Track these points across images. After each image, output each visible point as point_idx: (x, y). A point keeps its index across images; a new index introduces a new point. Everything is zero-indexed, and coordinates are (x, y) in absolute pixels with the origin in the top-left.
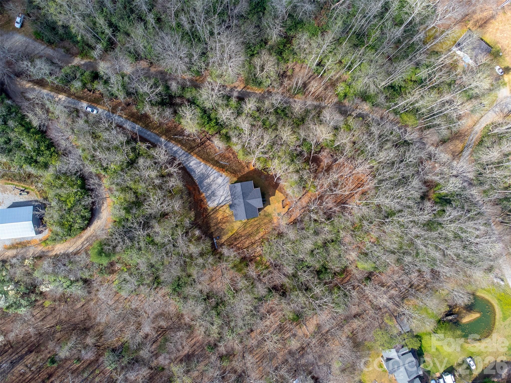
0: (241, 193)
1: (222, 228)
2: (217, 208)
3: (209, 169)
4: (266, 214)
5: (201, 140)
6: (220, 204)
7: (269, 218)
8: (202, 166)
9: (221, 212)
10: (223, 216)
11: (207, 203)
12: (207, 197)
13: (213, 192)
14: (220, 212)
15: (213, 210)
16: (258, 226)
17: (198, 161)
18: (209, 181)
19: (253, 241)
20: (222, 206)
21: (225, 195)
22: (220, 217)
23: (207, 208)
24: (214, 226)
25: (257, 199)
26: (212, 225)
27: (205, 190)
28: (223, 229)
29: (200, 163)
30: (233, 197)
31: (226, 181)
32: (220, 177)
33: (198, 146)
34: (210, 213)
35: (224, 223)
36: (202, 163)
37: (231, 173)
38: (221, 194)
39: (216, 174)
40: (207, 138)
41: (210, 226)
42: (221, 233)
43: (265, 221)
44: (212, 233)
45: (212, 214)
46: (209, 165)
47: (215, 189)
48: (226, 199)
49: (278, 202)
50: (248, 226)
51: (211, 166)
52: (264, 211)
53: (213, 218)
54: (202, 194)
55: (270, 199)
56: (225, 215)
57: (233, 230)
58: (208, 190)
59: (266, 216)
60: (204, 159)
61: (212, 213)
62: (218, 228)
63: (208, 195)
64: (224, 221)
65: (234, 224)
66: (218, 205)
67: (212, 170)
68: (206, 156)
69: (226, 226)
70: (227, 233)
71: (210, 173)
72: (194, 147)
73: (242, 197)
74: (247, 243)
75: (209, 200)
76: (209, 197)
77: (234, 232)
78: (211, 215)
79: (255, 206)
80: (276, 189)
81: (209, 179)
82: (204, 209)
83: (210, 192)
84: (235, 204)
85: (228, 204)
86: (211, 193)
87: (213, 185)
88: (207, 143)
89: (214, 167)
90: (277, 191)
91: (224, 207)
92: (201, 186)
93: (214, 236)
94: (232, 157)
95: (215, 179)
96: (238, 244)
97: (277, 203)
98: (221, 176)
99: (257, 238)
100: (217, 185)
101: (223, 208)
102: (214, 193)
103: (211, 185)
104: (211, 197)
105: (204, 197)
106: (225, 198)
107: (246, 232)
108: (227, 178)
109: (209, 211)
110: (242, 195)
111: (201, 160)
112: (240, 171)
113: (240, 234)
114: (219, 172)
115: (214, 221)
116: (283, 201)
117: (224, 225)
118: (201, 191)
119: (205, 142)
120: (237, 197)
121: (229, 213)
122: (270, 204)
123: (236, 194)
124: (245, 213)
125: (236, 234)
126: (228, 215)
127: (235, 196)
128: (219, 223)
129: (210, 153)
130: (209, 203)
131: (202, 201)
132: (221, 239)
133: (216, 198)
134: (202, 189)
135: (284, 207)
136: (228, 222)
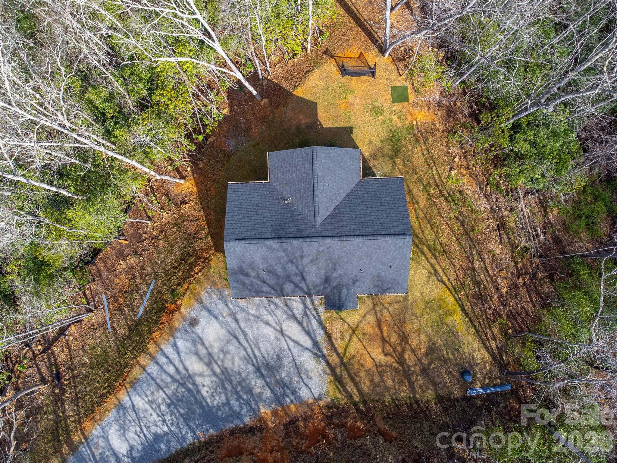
0: (275, 244)
1: (427, 354)
2: (334, 359)
3: (153, 369)
4: (387, 150)
5: (43, 381)
6: (315, 344)
7: (407, 140)
8: (139, 402)
9: (355, 347)
10: (371, 339)
11: (302, 402)
12: (278, 399)
13: (258, 370)
14: (352, 350)
15: (338, 380)
16: (433, 191)
17: (112, 415)
18: (207, 381)
19: (493, 225)
20: (329, 337)
21: (281, 315)
22: (376, 352)
23: (328, 406)
24: (411, 384)
25: (319, 173)
26: (404, 393)
27: (247, 403)
28: (431, 349)
29: (121, 406)
30: (288, 287)
31: (221, 305)
32: (198, 329)
33: (58, 400)
34: (350, 396)
35: (404, 338)
36: (126, 400)
37: (187, 276)
38: (270, 332)
39: (180, 343)
40: (45, 351)
41: (410, 406)
42: (446, 361)
43: (418, 158)
44: (440, 399)
45: (356, 385)
46: (136, 372)
47: (248, 359)
48: (299, 314)
49: (344, 92)
50: (429, 234)
51: (143, 360)
52: (374, 157)
53: (374, 385)
54: (262, 420)
55: (327, 124)
56: (370, 330)
57: (441, 303)
58: (250, 391)
59: (396, 152)
60: (111, 390)
61: (351, 387)
62: (424, 371)
63: (268, 393)
64: (394, 339)
65: (415, 294)
66: (319, 355)
67: (162, 360)
68: (101, 375)
69: (419, 332)
70: (452, 332)
71: (171, 370)
72: (57, 422)
73: (296, 243)
74: (498, 249)
75: (294, 392)
76: (278, 390)
77: (451, 300)
78: (360, 392)
79: (348, 188)
80: (289, 94)
81: (199, 380)
82: (329, 419)
83: (257, 384)
84: (327, 280)
85: (322, 309)
86: (263, 376)
87: (228, 364)
88: (62, 357)
89: (151, 348)
90: (299, 92)
91: (336, 328)
92: (226, 420)
93: (457, 393)
94: (132, 260)
95: (203, 351)
96: (498, 289)
97: (350, 98)
98: (194, 322)
99: (483, 205)
100: (233, 347)
101: (336, 335)
102: (267, 365)
103: (225, 370)
104: (282, 384)
105: (275, 413)
106: (294, 317)
107: (456, 247)
108: (205, 297)
109: (343, 400)
110: (286, 244)
111: (111, 401)
112: (191, 237)
113: (460, 273)
114: (172, 332)
115: (389, 382)
116: (344, 71)
117: (414, 341)
118: (247, 420)
119: (54, 364)
120: (292, 269)
121: (363, 310)
122: (350, 130)
123: (279, 269)
124: (378, 241)
125: (462, 294)
126: (371, 319)
127: (288, 278)
128: (401, 361)
129: (99, 351)
130: (305, 394)
131: (292, 422)
132: (473, 364)
133: (287, 362)
134: (239, 416)
135: (372, 72)
136: (403, 323)
